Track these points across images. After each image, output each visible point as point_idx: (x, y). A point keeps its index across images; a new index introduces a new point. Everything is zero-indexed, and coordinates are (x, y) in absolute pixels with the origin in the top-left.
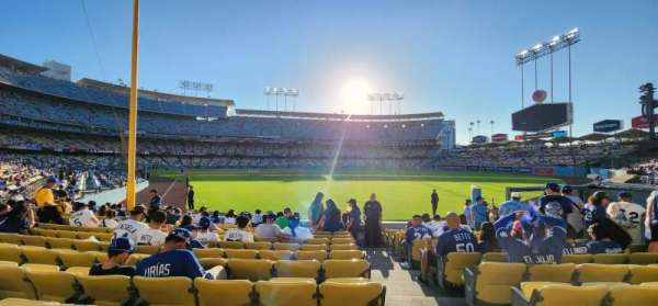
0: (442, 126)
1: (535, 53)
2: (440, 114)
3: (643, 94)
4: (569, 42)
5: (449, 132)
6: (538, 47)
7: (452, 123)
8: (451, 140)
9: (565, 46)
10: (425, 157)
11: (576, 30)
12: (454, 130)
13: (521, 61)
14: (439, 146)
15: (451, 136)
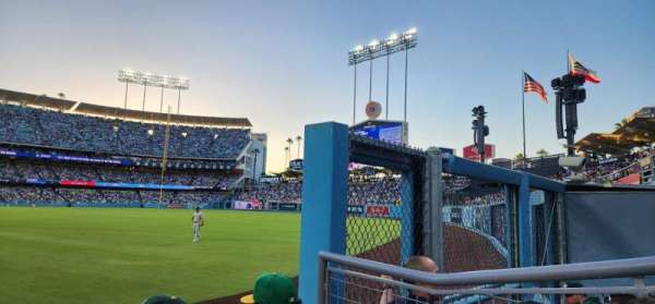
0: (248, 140)
1: (371, 52)
2: (245, 122)
3: (475, 118)
4: (406, 44)
5: (257, 151)
6: (374, 43)
7: (262, 138)
8: (259, 163)
9: (402, 49)
10: (217, 190)
11: (413, 31)
12: (265, 149)
13: (355, 59)
14: (240, 172)
15: (259, 156)
